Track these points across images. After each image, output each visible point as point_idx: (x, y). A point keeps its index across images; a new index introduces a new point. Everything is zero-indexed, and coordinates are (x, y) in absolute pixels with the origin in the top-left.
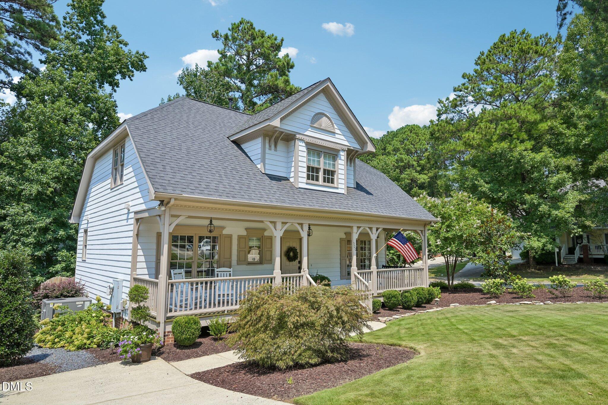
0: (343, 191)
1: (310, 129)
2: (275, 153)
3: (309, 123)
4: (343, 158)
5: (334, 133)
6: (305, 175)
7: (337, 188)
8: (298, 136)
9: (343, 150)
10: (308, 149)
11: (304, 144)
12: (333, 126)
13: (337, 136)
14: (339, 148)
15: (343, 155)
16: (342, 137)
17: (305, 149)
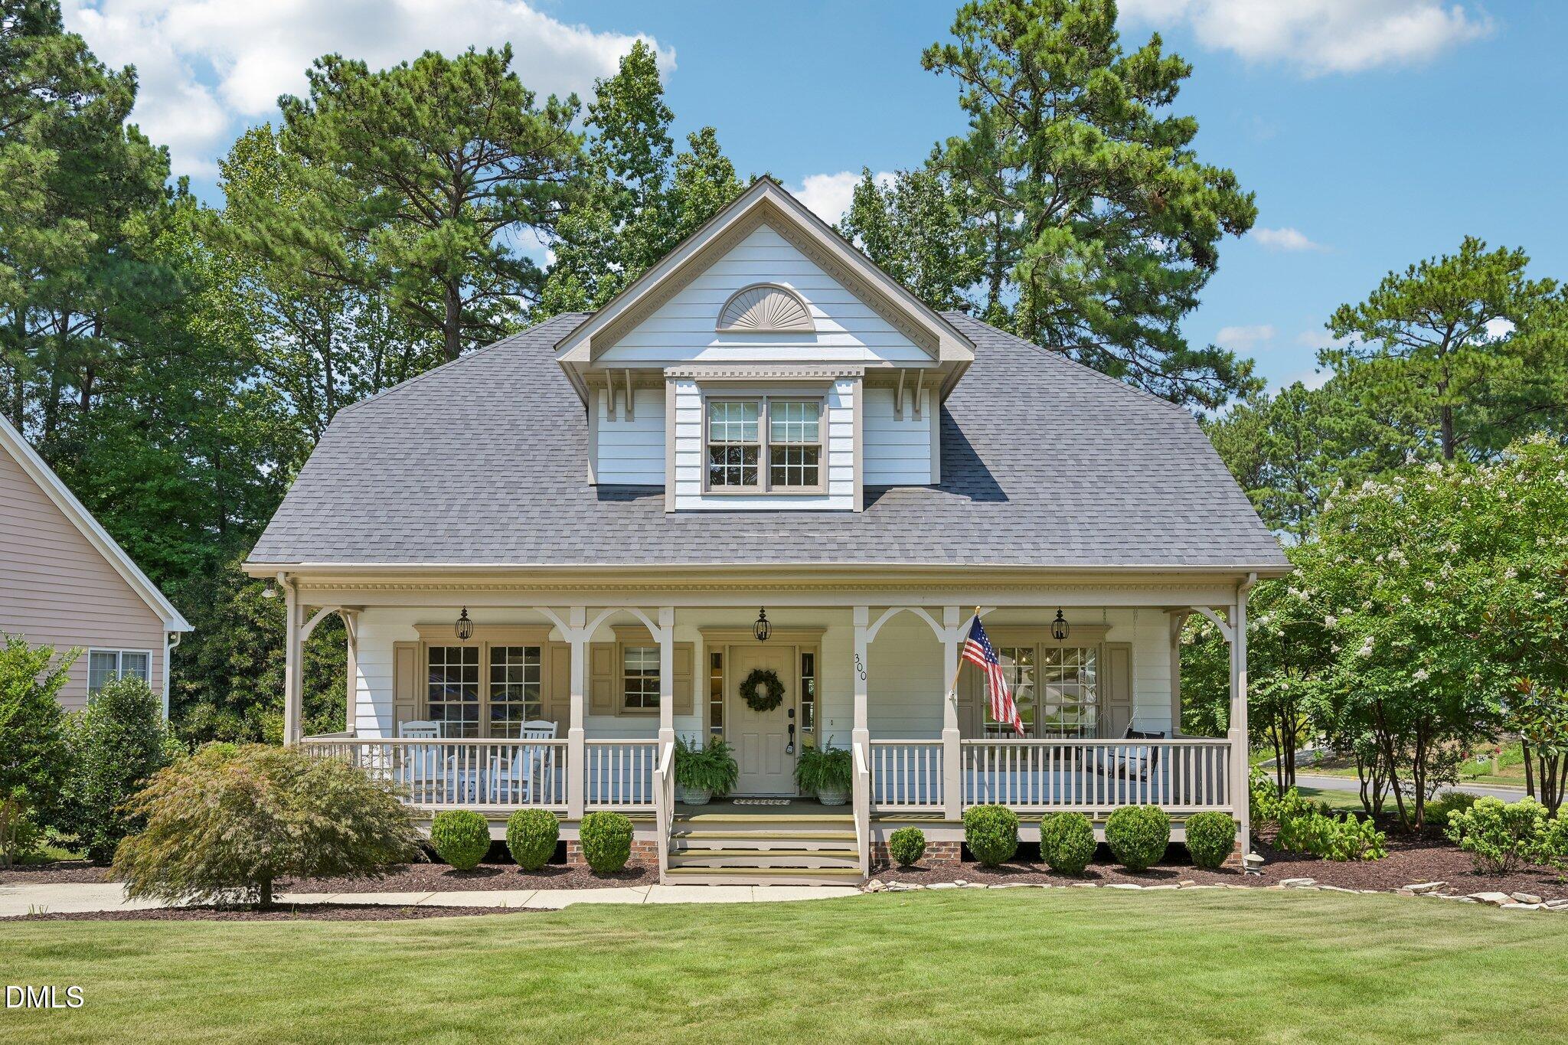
0: (848, 504)
1: (716, 343)
2: (629, 426)
3: (712, 325)
4: (847, 402)
5: (812, 334)
6: (698, 474)
7: (826, 496)
8: (669, 371)
9: (850, 378)
10: (707, 399)
11: (694, 389)
12: (807, 313)
13: (822, 340)
14: (829, 377)
15: (849, 395)
16: (849, 339)
17: (697, 402)
